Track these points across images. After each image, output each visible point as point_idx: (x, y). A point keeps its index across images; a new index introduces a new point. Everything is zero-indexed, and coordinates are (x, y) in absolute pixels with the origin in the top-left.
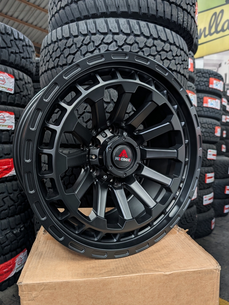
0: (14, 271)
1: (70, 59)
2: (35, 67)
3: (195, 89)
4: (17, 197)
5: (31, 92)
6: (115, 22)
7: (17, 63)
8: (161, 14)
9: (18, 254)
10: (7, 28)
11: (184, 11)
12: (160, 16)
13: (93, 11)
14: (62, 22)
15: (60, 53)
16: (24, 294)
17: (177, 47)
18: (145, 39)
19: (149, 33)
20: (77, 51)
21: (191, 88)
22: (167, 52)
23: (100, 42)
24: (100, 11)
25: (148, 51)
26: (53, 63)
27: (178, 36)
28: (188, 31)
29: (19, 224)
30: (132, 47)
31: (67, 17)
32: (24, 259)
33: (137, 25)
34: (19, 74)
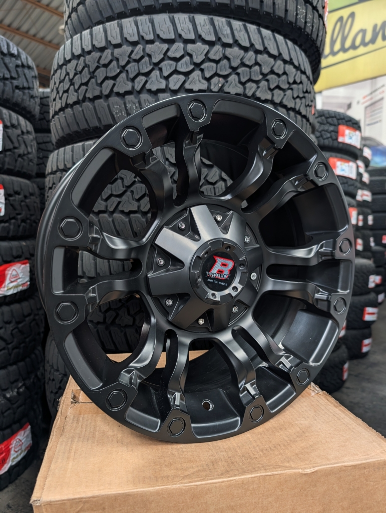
0: (8, 464)
1: (107, 88)
2: (39, 105)
4: (12, 334)
5: (32, 149)
6: (187, 20)
7: (6, 98)
8: (268, 8)
9: (14, 433)
11: (308, 5)
12: (266, 12)
14: (92, 22)
15: (89, 76)
17: (295, 67)
18: (242, 52)
19: (247, 41)
20: (121, 72)
22: (278, 75)
23: (162, 56)
24: (161, 2)
25: (247, 74)
26: (75, 94)
27: (297, 48)
28: (314, 40)
29: (16, 381)
30: (218, 65)
31: (100, 12)
32: (25, 442)
33: (226, 27)
34: (10, 116)
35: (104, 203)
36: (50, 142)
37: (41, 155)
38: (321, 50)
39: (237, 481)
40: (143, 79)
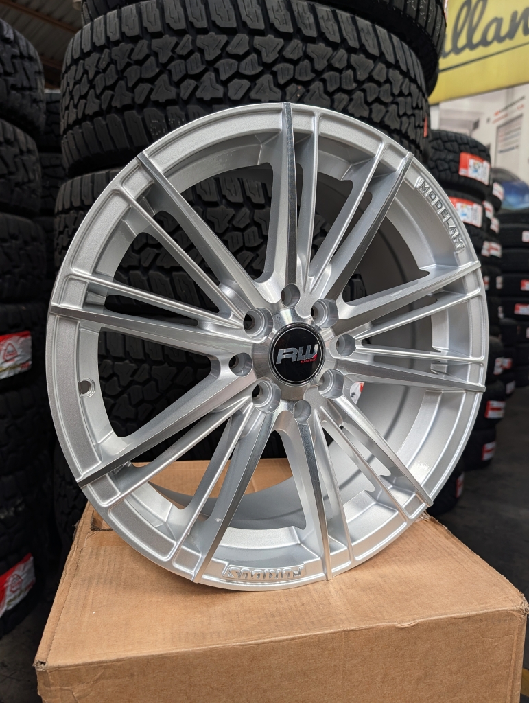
0: (2, 608)
1: (141, 93)
2: (45, 113)
5: (34, 175)
6: (255, 2)
15: (116, 77)
16: (51, 691)
17: (402, 72)
18: (330, 50)
19: (337, 34)
20: (161, 73)
22: (379, 84)
23: (220, 52)
25: (335, 81)
26: (97, 101)
27: (406, 46)
28: (429, 35)
29: (13, 496)
30: (297, 67)
32: (25, 578)
33: (309, 13)
34: (4, 128)
35: (136, 255)
36: (61, 165)
37: (48, 184)
38: (438, 49)
39: (312, 638)
40: (193, 83)
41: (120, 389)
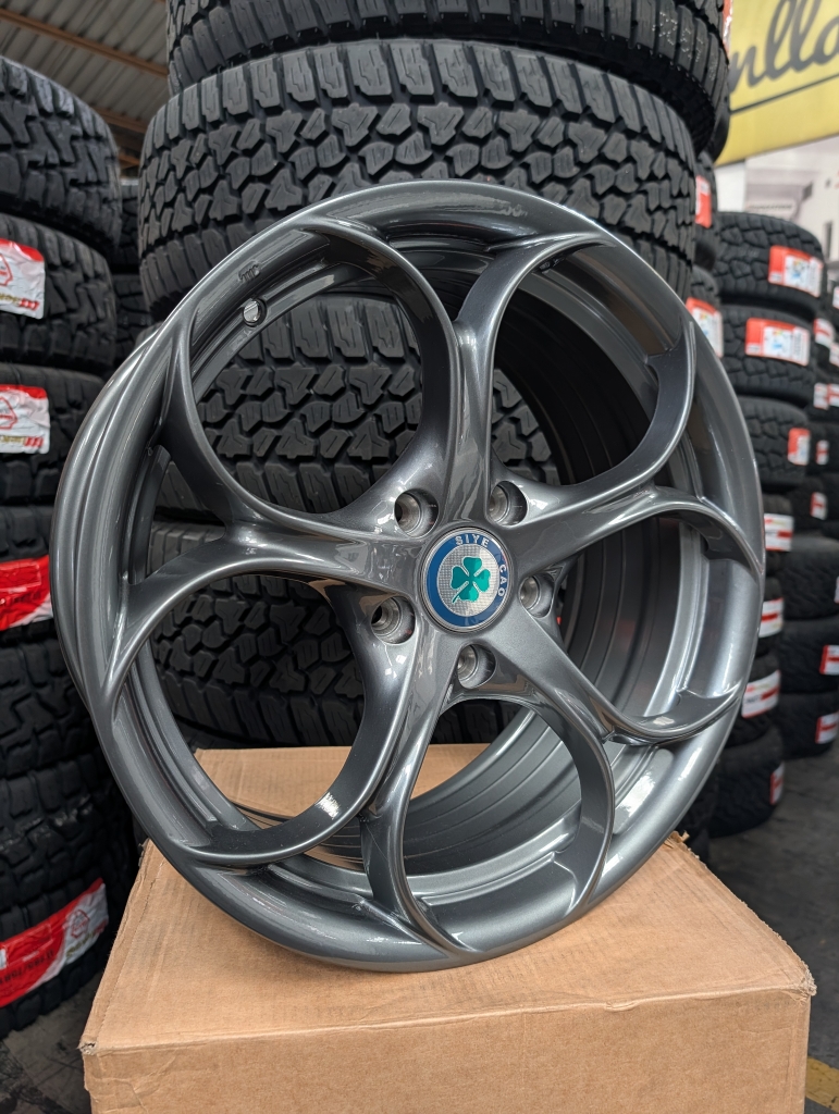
0: (60, 961)
1: (252, 198)
2: (121, 217)
3: (716, 291)
4: (65, 697)
5: (105, 311)
6: (419, 53)
7: (52, 205)
8: (593, 20)
9: (71, 898)
10: (14, 71)
11: (683, 7)
12: (590, 29)
13: (336, 13)
15: (215, 174)
16: (102, 1084)
17: (653, 144)
18: (536, 118)
19: (547, 94)
20: (280, 166)
21: (703, 289)
22: (615, 165)
23: (366, 132)
24: (364, 14)
25: (545, 165)
26: (188, 210)
27: (659, 102)
28: (697, 81)
29: (75, 793)
30: (484, 149)
31: (240, 36)
32: (93, 916)
33: (502, 65)
34: (60, 244)
35: (246, 439)
36: (140, 294)
37: (126, 321)
40: (326, 180)
41: (223, 639)
